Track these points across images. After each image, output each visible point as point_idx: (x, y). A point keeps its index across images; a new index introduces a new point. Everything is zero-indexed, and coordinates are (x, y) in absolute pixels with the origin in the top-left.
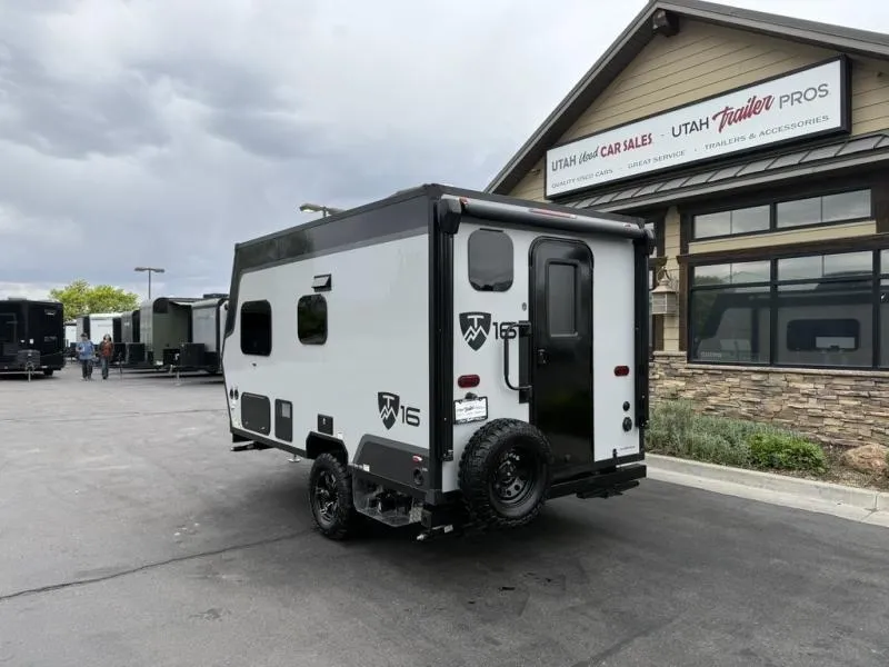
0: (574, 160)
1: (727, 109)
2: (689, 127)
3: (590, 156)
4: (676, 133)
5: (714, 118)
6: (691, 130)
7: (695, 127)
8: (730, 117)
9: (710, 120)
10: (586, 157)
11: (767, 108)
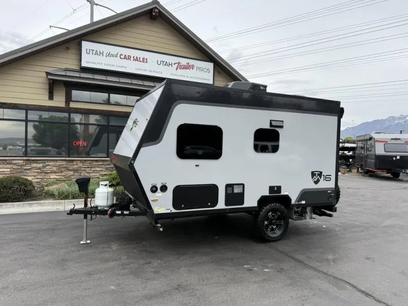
0: (103, 53)
1: (179, 63)
2: (164, 63)
3: (113, 56)
4: (159, 63)
5: (174, 64)
6: (165, 65)
7: (167, 64)
8: (180, 66)
9: (173, 65)
10: (109, 55)
11: (193, 69)
